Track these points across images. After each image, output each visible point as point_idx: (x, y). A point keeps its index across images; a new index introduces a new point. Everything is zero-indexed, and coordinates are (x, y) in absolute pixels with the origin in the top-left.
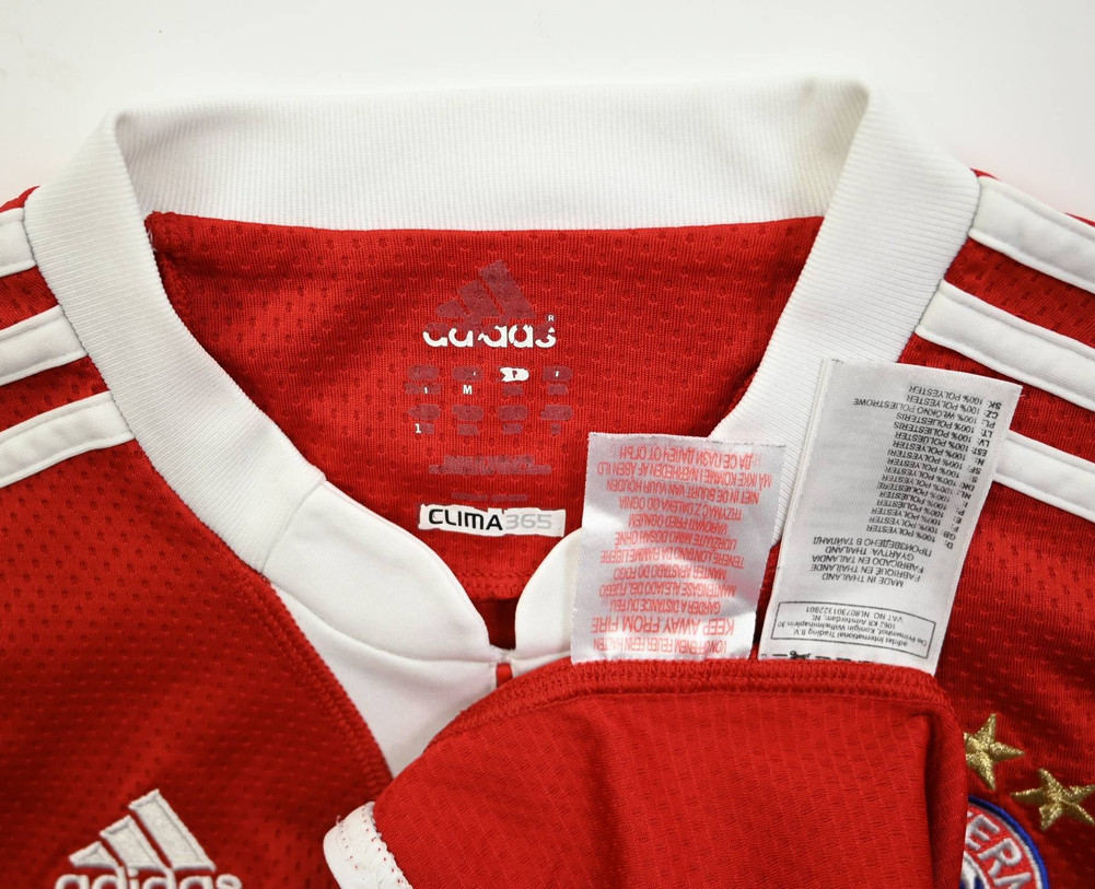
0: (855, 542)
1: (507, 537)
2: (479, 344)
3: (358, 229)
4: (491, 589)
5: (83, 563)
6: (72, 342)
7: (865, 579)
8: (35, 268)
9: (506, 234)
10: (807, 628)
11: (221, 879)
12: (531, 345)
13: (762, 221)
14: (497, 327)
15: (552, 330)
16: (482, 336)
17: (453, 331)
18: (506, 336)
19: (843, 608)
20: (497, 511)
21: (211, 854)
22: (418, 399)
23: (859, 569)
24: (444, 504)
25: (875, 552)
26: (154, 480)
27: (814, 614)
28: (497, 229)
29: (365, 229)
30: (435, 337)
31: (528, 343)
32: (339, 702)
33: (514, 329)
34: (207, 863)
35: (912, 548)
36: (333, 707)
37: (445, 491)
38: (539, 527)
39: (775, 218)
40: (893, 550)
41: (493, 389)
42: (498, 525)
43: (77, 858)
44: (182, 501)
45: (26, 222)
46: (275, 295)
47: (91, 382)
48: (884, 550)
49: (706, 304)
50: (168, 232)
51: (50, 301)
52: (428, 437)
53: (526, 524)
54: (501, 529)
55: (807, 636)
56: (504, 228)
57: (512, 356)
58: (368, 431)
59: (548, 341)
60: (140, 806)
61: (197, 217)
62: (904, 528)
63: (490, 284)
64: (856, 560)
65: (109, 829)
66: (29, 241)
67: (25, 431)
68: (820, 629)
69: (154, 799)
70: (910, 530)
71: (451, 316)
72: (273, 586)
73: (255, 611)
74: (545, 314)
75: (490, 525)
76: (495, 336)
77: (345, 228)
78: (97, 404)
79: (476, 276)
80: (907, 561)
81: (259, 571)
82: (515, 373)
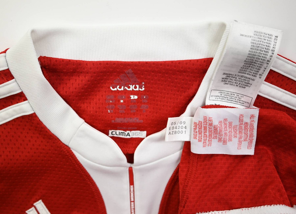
0: (234, 75)
1: (131, 138)
2: (125, 90)
3: (94, 61)
4: (127, 151)
5: (21, 144)
6: (18, 88)
7: (235, 85)
8: (8, 69)
9: (132, 62)
10: (219, 97)
12: (138, 90)
13: (197, 59)
14: (129, 85)
15: (143, 86)
16: (126, 87)
17: (118, 86)
18: (132, 88)
19: (228, 92)
20: (129, 132)
22: (109, 104)
23: (234, 82)
24: (115, 130)
25: (239, 78)
26: (40, 123)
27: (221, 93)
28: (130, 61)
29: (96, 61)
30: (113, 88)
31: (137, 89)
32: (88, 178)
33: (134, 86)
35: (250, 79)
36: (87, 179)
37: (116, 127)
38: (140, 135)
39: (201, 58)
40: (244, 79)
41: (128, 101)
42: (129, 135)
44: (47, 128)
45: (6, 57)
46: (72, 77)
47: (23, 98)
48: (242, 78)
49: (183, 80)
50: (44, 62)
51: (12, 77)
52: (112, 113)
53: (136, 135)
54: (130, 136)
55: (219, 100)
56: (131, 61)
58: (96, 112)
59: (142, 89)
60: (36, 204)
61: (52, 58)
62: (249, 73)
63: (128, 75)
64: (234, 80)
65: (28, 210)
66: (7, 62)
67: (6, 110)
68: (222, 98)
69: (40, 203)
70: (250, 74)
71: (118, 82)
72: (71, 149)
73: (66, 156)
74: (142, 82)
75: (127, 135)
76: (129, 88)
77: (90, 61)
78: (25, 104)
79: (124, 73)
80: (248, 82)
81: (67, 145)
82: (134, 97)
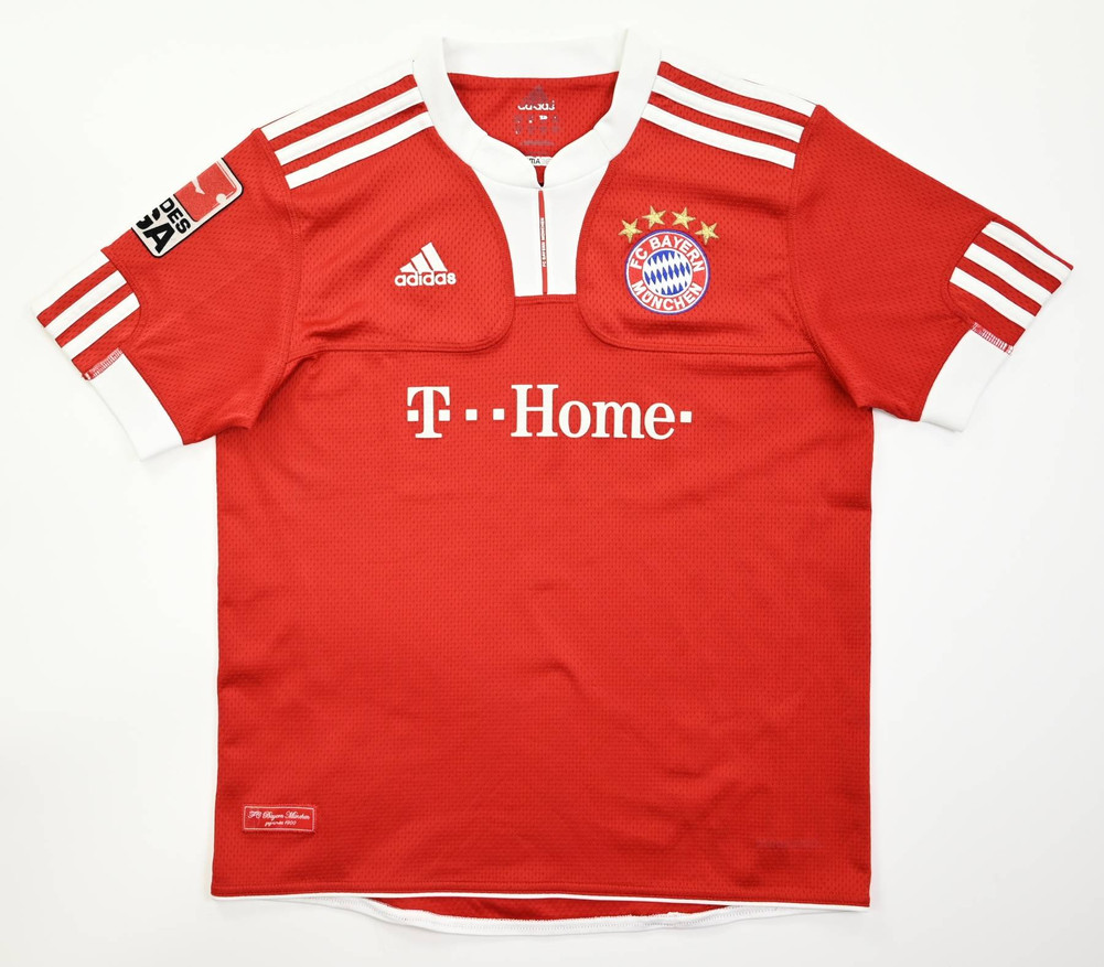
2: (534, 109)
6: (420, 97)
8: (413, 75)
11: (450, 274)
12: (548, 109)
14: (539, 104)
15: (554, 105)
16: (534, 107)
17: (527, 105)
18: (541, 107)
21: (447, 267)
30: (521, 107)
33: (543, 105)
34: (446, 270)
43: (403, 269)
57: (543, 112)
58: (503, 133)
59: (552, 108)
60: (425, 249)
63: (537, 92)
65: (414, 257)
69: (429, 246)
71: (526, 101)
76: (538, 107)
81: (468, 164)
82: (543, 117)
